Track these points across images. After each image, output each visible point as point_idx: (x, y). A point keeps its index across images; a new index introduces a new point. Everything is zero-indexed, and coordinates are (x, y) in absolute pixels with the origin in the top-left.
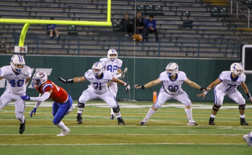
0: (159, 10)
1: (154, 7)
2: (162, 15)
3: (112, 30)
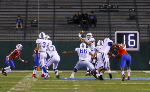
0: (116, 9)
1: (112, 6)
2: (117, 11)
3: (67, 22)
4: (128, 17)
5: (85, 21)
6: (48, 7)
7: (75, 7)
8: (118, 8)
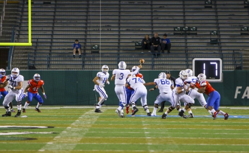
0: (194, 31)
1: (189, 28)
2: (196, 34)
3: (134, 48)
4: (209, 41)
5: (157, 46)
6: (112, 30)
7: (144, 30)
8: (196, 30)
